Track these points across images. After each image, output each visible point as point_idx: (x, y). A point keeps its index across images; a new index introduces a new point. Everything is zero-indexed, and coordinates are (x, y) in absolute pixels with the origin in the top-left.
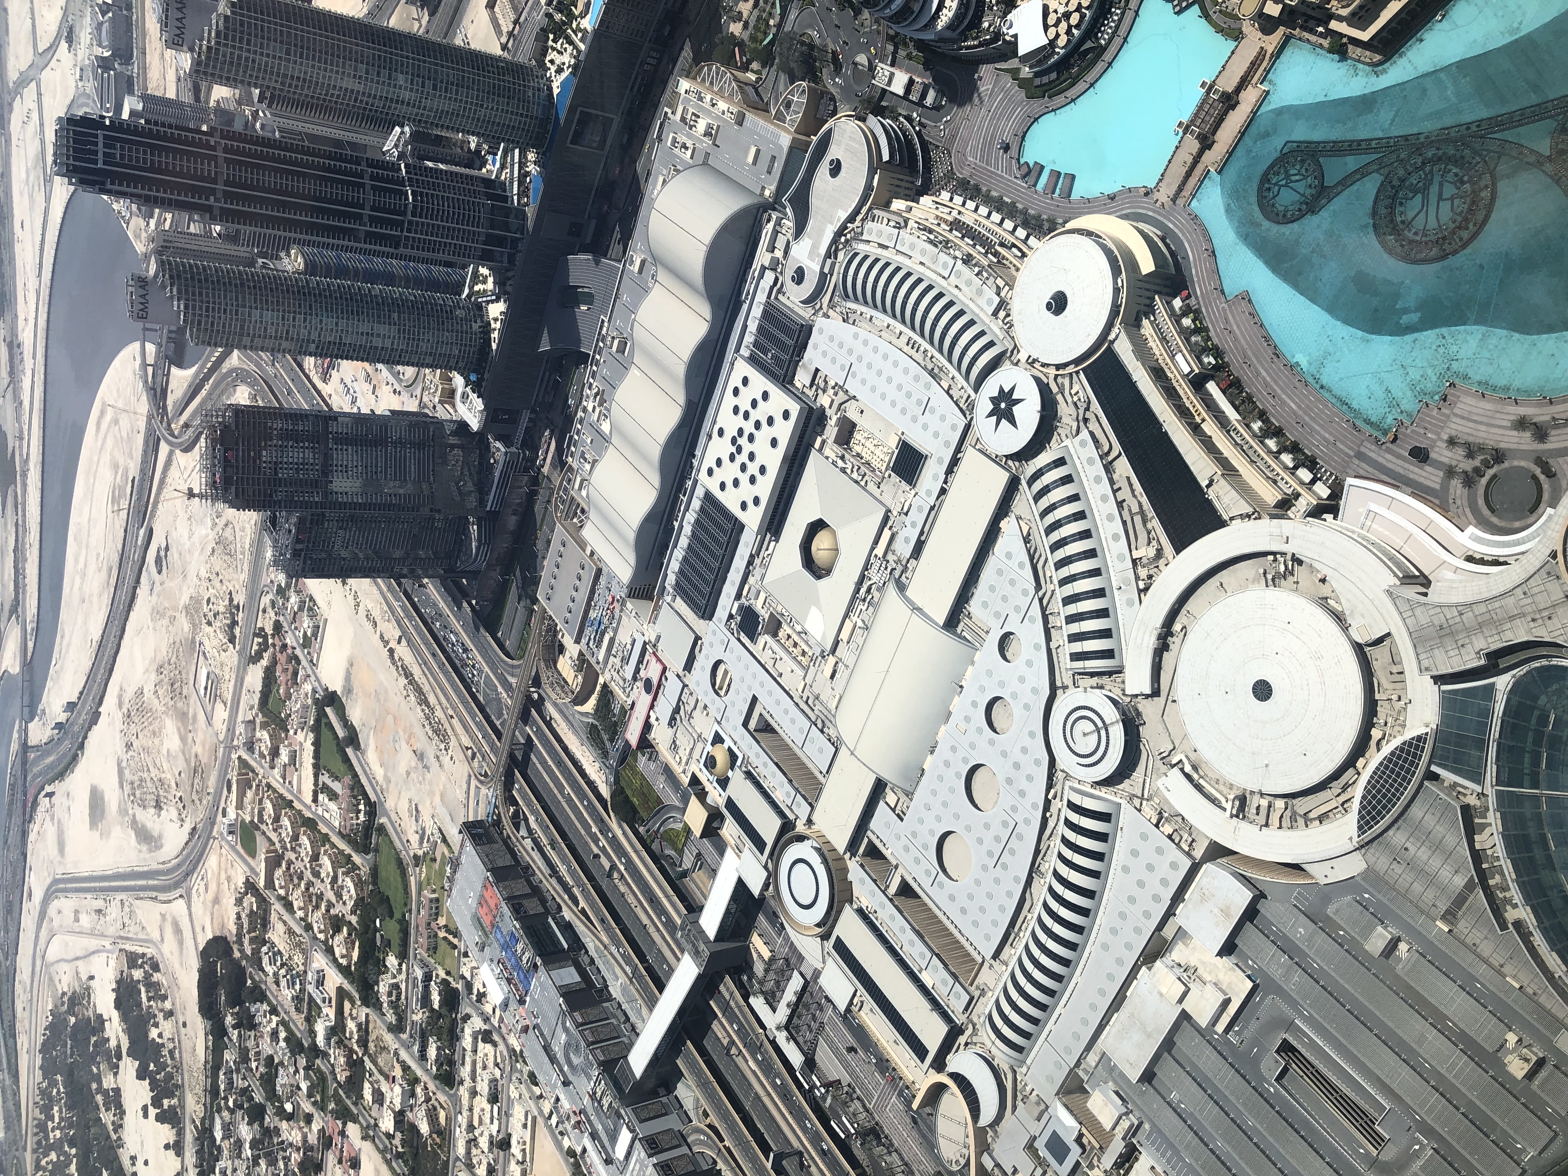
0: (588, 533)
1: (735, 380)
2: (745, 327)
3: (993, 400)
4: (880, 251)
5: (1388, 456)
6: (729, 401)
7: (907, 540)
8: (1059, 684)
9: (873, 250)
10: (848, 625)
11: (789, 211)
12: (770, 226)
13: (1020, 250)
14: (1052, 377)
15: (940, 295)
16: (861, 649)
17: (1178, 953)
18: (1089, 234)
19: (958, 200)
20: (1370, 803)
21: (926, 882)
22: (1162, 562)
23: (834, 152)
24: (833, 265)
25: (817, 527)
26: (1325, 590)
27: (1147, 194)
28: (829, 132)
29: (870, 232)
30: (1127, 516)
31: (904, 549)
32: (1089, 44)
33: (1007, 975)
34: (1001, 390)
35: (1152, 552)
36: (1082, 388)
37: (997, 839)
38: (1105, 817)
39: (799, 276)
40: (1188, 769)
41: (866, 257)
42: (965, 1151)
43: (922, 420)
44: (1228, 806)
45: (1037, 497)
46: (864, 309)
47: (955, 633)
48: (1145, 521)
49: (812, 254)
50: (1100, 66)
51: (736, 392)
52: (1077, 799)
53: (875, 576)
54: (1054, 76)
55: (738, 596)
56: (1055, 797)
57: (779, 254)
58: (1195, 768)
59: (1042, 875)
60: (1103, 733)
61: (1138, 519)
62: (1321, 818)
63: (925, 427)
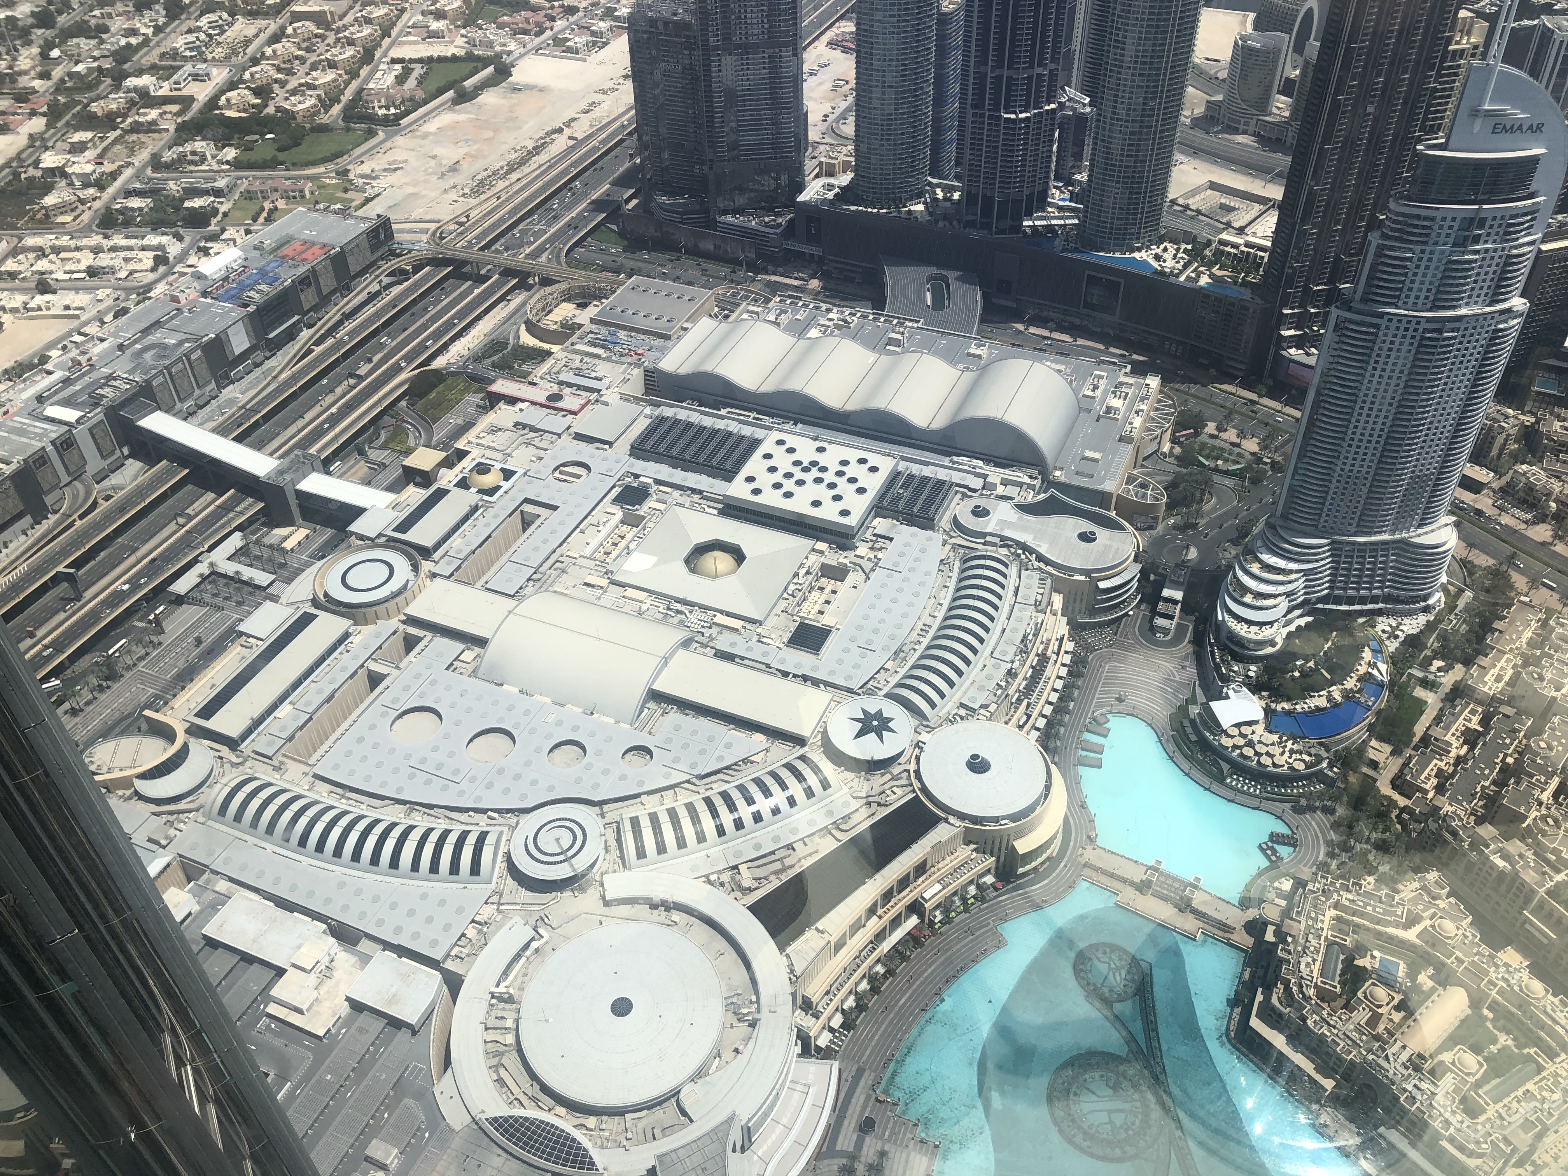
0: (706, 324)
1: (874, 459)
2: (927, 464)
3: (880, 712)
4: (1011, 589)
5: (863, 1097)
6: (853, 455)
7: (733, 644)
8: (606, 808)
9: (1011, 582)
10: (642, 595)
11: (1042, 496)
12: (1026, 480)
13: (1026, 723)
14: (907, 767)
15: (975, 651)
16: (618, 610)
17: (344, 958)
18: (1048, 788)
19: (1067, 659)
20: (522, 1125)
21: (385, 699)
22: (738, 894)
23: (1103, 534)
24: (994, 544)
25: (738, 555)
26: (727, 1054)
27: (1089, 838)
28: (1122, 528)
29: (1029, 577)
30: (779, 855)
31: (724, 642)
32: (1225, 767)
33: (300, 791)
34: (891, 719)
35: (746, 883)
36: (899, 797)
37: (440, 766)
38: (475, 869)
39: (980, 512)
40: (535, 945)
41: (1005, 576)
42: (105, 770)
43: (853, 647)
44: (502, 989)
45: (789, 767)
46: (954, 579)
47: (646, 701)
48: (777, 873)
49: (1002, 523)
50: (1206, 781)
51: (862, 461)
52: (490, 840)
53: (694, 618)
54: (1193, 738)
55: (658, 482)
56: (490, 818)
57: (1000, 490)
58: (537, 950)
59: (408, 814)
60: (562, 858)
61: (777, 866)
62: (500, 1081)
63: (846, 650)
